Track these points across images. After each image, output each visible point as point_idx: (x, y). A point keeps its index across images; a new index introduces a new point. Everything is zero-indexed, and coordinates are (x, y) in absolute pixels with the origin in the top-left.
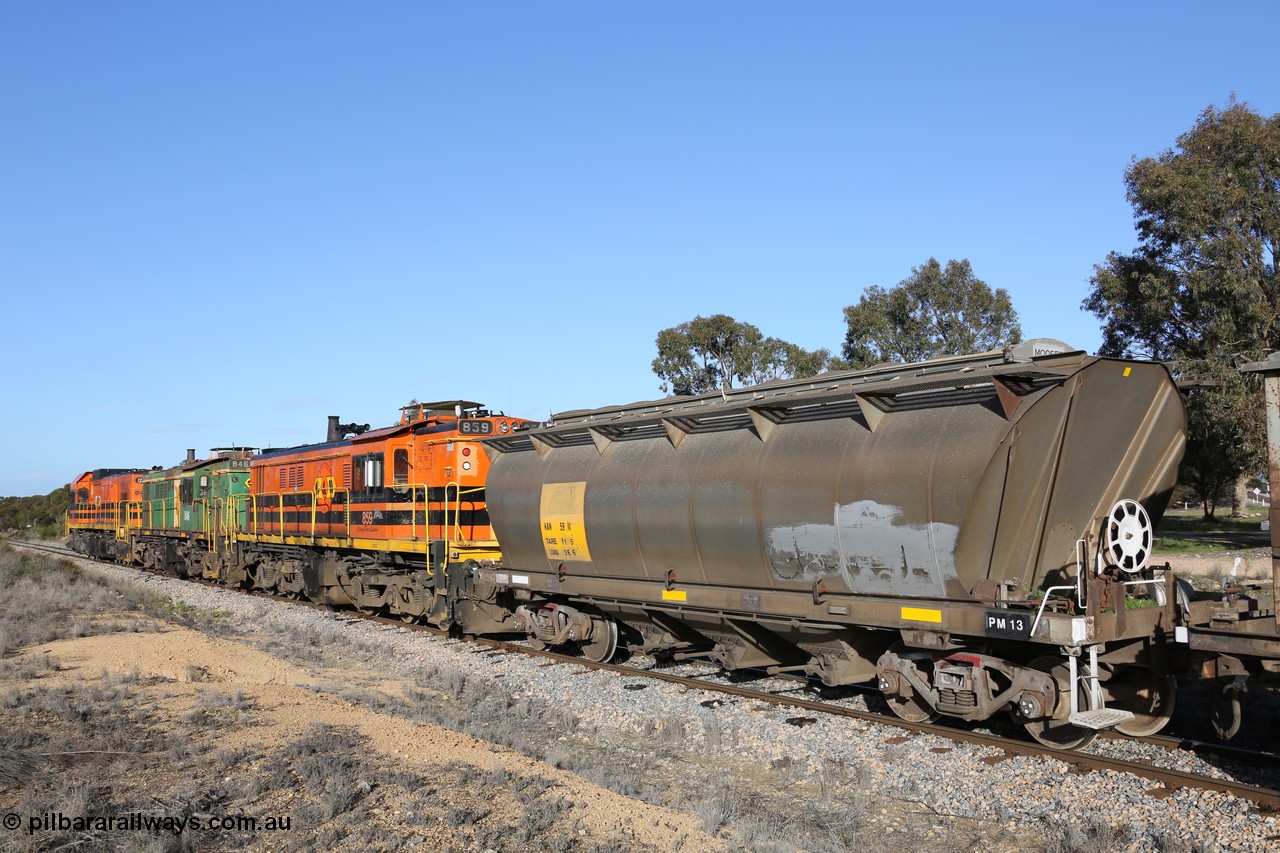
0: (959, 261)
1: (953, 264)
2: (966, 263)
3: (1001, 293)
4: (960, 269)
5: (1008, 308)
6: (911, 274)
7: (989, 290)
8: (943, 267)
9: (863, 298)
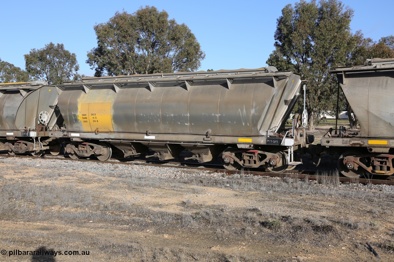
0: (60, 44)
1: (58, 44)
2: (62, 45)
3: (74, 54)
4: (61, 47)
5: (75, 59)
6: (45, 46)
7: (70, 53)
8: (56, 45)
9: (30, 52)
